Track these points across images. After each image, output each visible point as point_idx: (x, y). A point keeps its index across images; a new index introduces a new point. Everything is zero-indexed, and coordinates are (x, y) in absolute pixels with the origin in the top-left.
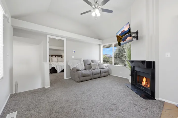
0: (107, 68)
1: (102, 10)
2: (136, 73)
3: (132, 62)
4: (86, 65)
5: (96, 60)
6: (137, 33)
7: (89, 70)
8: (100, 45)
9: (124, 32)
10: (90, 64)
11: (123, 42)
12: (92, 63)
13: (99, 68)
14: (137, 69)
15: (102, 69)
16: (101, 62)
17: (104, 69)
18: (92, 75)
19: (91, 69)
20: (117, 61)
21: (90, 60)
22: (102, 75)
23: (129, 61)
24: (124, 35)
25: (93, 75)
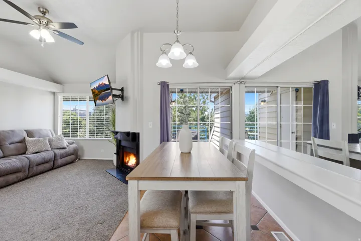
0: (74, 145)
1: (58, 33)
2: (123, 149)
3: (116, 133)
4: (8, 145)
5: (41, 130)
6: (122, 90)
7: (20, 156)
8: (54, 93)
9: (103, 86)
10: (23, 141)
11: (100, 101)
12: (28, 139)
13: (50, 149)
14: (124, 143)
15: (61, 148)
16: (56, 134)
17: (65, 148)
18: (29, 167)
19: (24, 153)
20: (96, 131)
21: (21, 131)
22: (60, 161)
23: (113, 132)
24: (103, 91)
25: (33, 167)
